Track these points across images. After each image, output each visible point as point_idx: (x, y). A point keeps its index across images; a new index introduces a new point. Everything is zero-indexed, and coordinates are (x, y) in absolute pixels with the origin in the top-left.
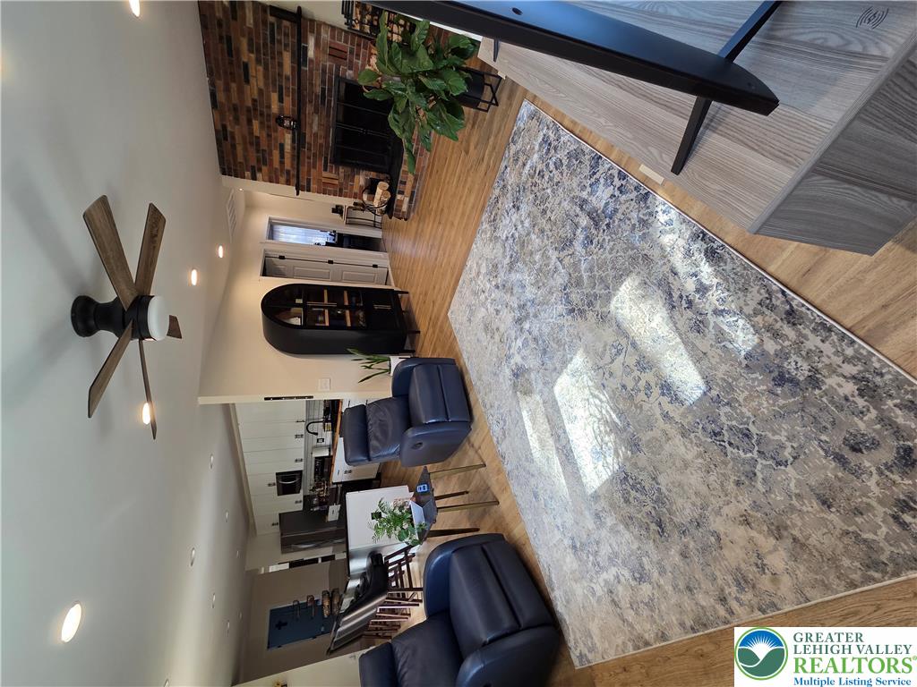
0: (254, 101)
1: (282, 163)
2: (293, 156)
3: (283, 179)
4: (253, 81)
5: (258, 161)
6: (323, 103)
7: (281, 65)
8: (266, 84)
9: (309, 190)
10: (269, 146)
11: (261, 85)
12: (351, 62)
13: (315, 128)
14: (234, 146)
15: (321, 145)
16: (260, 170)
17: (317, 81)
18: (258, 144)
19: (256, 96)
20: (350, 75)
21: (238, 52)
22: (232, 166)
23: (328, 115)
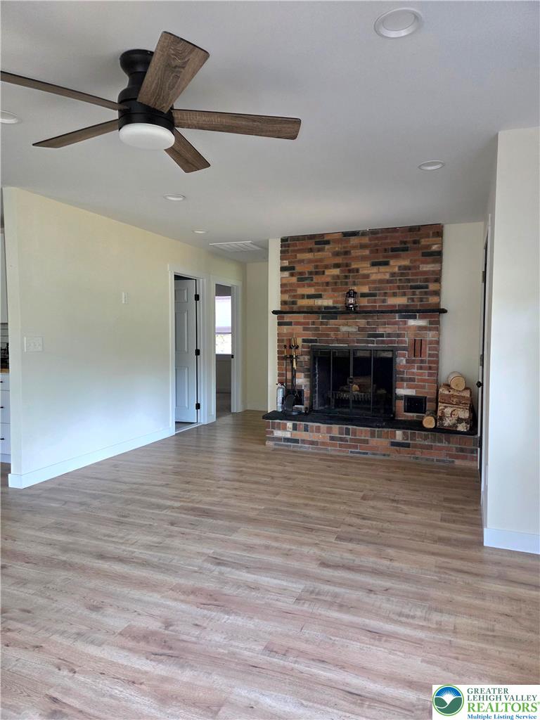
0: (357, 270)
1: (303, 297)
2: (311, 307)
3: (286, 297)
4: (375, 269)
5: (301, 273)
6: (370, 336)
7: (394, 295)
8: (374, 282)
9: (280, 324)
10: (317, 284)
11: (373, 277)
12: (414, 362)
13: (344, 329)
14: (311, 250)
15: (328, 335)
16: (292, 275)
17: (389, 329)
18: (317, 273)
19: (361, 272)
20: (401, 361)
21: (397, 257)
22: (291, 248)
23: (358, 341)
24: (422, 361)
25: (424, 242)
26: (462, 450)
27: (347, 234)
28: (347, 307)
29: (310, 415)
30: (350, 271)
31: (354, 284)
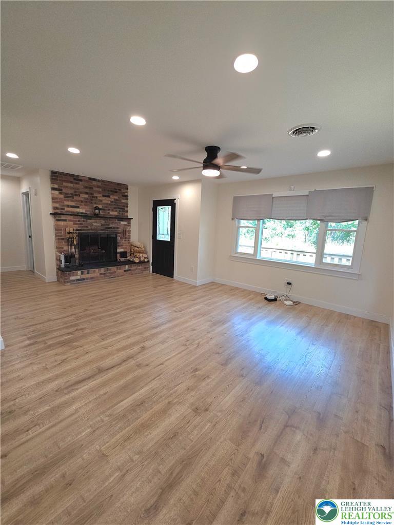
0: (96, 197)
1: (68, 206)
2: (73, 212)
3: (57, 205)
4: (104, 198)
5: (66, 193)
6: (106, 228)
7: (113, 211)
8: (104, 204)
9: (56, 220)
10: (76, 201)
11: (104, 202)
12: (123, 238)
13: (95, 224)
14: (71, 182)
15: (87, 227)
16: (61, 193)
17: (113, 225)
18: (76, 195)
19: (98, 198)
20: (119, 238)
21: (113, 195)
22: (58, 178)
23: (102, 230)
24: (126, 238)
25: (123, 190)
26: (145, 268)
27: (90, 179)
28: (95, 214)
29: (81, 267)
30: (93, 197)
31: (95, 203)
